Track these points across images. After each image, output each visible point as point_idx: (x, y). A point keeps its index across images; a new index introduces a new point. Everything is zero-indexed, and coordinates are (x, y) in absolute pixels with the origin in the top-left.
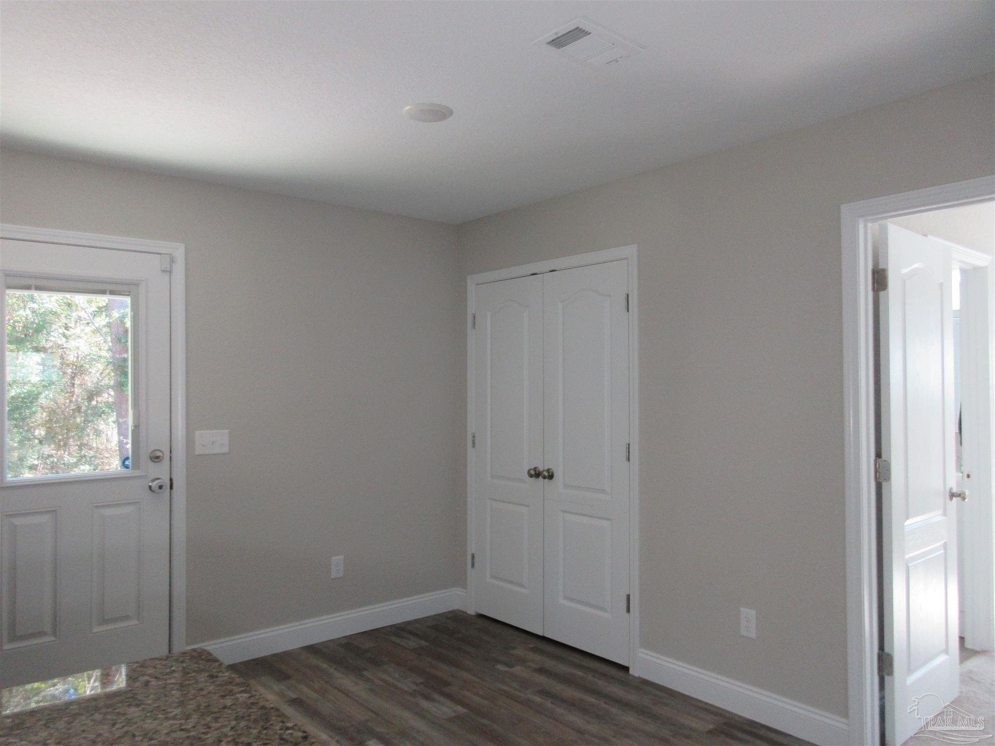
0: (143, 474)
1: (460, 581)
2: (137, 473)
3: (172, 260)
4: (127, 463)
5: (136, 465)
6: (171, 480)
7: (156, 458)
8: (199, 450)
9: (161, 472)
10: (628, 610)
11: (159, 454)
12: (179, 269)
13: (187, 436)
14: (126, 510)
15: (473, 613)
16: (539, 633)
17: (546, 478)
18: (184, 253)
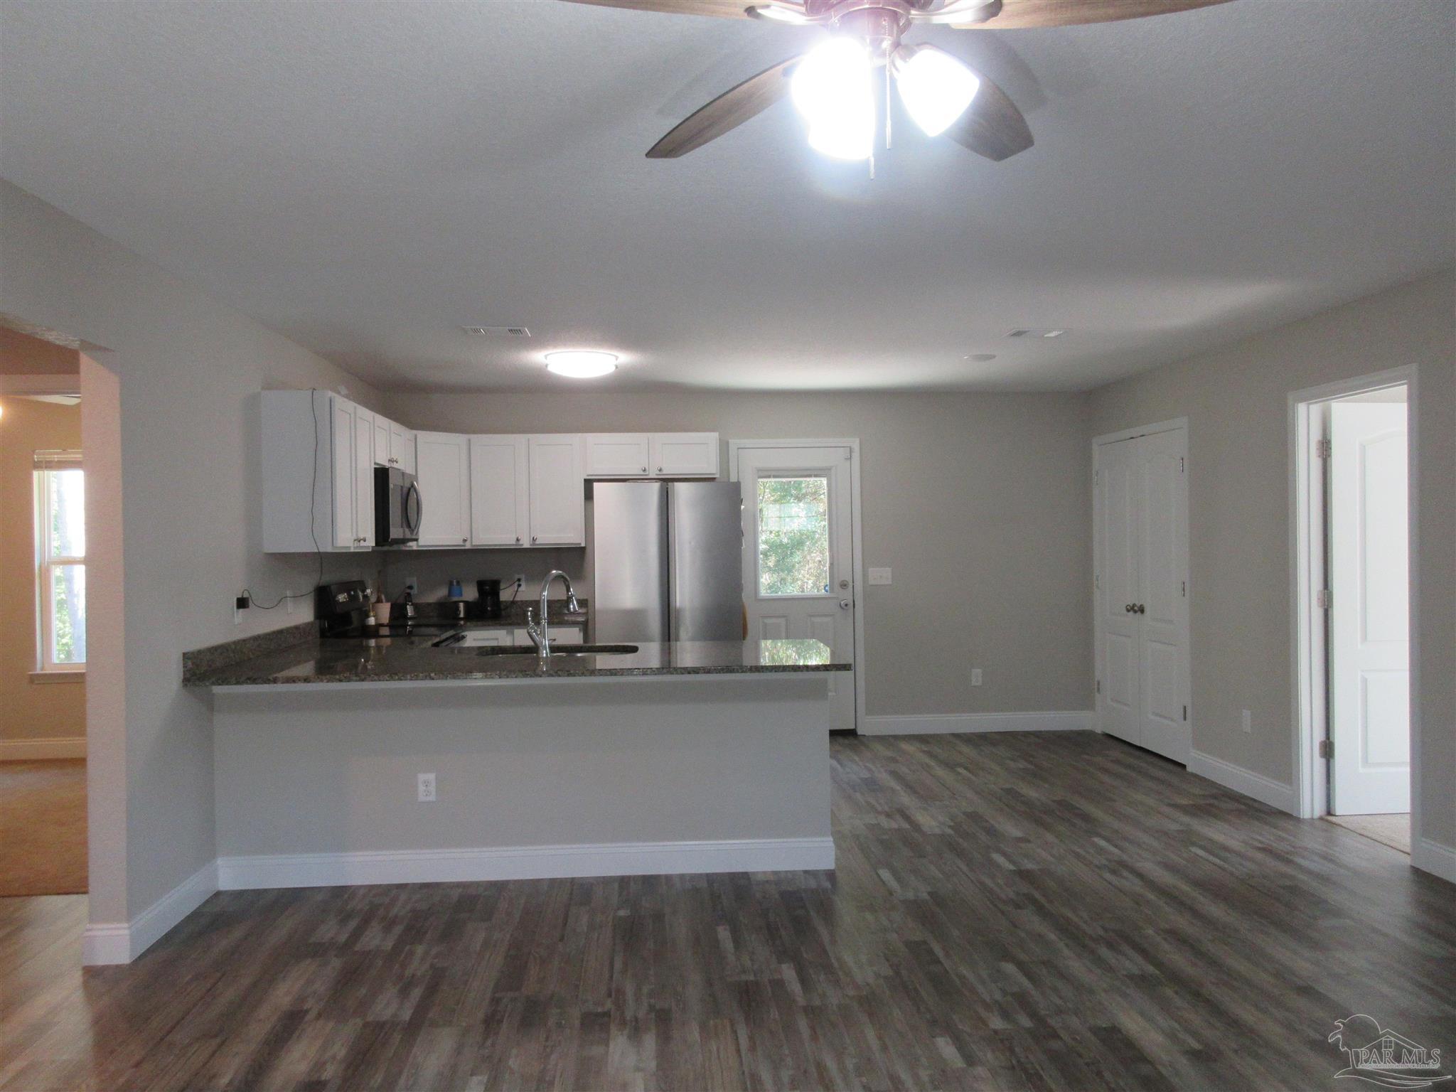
0: (836, 596)
1: (1087, 704)
2: (832, 595)
3: (851, 450)
4: (826, 588)
5: (832, 590)
6: (854, 601)
7: (844, 585)
8: (872, 582)
9: (846, 596)
10: (1185, 719)
11: (845, 583)
12: (856, 456)
13: (863, 571)
14: (825, 619)
15: (1100, 732)
16: (1139, 745)
17: (1139, 613)
18: (859, 445)
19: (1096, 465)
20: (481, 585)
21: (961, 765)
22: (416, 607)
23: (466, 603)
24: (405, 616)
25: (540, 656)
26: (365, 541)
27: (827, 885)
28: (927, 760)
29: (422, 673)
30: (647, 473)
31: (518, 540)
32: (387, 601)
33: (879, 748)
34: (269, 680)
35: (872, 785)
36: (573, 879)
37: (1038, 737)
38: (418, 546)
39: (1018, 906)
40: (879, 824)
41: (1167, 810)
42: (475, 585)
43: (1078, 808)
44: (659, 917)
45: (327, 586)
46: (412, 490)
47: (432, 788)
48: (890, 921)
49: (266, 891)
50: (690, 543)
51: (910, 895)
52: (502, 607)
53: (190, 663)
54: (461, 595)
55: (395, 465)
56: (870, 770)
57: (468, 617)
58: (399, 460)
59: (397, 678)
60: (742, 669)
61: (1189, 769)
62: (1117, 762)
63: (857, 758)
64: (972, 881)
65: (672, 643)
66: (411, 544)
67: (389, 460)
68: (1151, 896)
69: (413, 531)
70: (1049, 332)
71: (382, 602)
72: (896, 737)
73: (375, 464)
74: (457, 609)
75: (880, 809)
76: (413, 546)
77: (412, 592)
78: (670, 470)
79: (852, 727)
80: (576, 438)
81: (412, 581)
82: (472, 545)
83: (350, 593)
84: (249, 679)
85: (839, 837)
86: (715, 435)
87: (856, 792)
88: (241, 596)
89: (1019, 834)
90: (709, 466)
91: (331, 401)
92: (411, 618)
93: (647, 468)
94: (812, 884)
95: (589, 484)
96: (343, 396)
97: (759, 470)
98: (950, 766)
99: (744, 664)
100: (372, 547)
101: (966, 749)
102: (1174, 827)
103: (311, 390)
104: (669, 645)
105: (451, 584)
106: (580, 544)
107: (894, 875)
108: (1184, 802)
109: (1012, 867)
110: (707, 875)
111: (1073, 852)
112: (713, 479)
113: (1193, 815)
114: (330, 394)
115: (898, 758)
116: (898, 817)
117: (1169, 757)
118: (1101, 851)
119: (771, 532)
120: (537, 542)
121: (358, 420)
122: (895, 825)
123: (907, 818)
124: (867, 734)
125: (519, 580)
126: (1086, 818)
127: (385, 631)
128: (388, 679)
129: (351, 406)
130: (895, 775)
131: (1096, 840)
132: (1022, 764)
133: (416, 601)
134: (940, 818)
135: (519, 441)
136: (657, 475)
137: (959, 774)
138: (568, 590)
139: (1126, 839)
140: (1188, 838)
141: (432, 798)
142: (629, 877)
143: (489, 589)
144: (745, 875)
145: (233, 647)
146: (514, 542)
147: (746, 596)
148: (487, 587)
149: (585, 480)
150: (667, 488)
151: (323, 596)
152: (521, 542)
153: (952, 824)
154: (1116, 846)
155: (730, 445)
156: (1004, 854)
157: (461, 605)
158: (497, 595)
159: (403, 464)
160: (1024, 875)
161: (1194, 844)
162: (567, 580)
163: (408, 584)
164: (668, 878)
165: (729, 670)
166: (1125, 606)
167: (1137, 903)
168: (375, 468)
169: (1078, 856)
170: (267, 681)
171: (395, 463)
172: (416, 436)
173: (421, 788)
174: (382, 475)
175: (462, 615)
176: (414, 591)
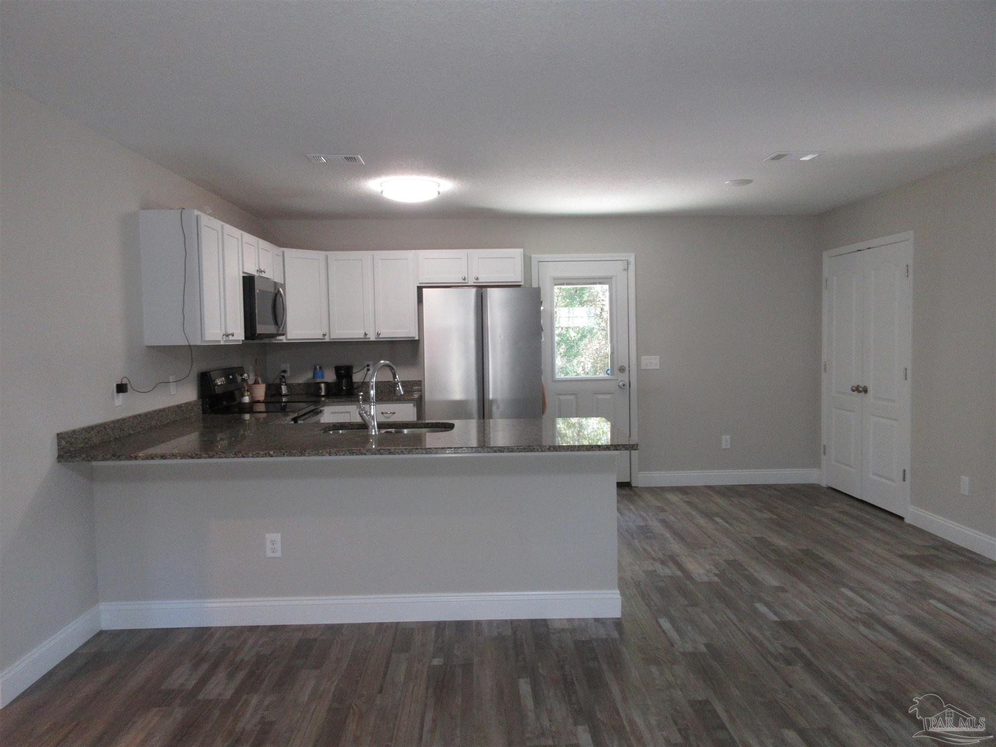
0: (616, 378)
1: (816, 463)
2: (613, 377)
3: (628, 263)
4: (608, 372)
5: (612, 373)
6: (630, 382)
7: (622, 370)
8: (644, 367)
9: (623, 378)
10: (904, 480)
11: (623, 368)
12: (632, 268)
13: (637, 358)
14: (608, 397)
15: (825, 486)
16: (860, 498)
17: (863, 392)
18: (634, 259)
19: (826, 273)
20: (338, 369)
21: (718, 515)
22: (289, 386)
23: (327, 384)
24: (281, 395)
25: (370, 433)
26: (233, 336)
27: (615, 635)
28: (688, 509)
29: (262, 451)
30: (466, 281)
31: (366, 334)
32: (263, 383)
33: (648, 497)
34: (131, 456)
35: (645, 532)
36: (398, 623)
37: (775, 489)
38: (287, 339)
39: (788, 663)
40: (655, 571)
41: (899, 561)
42: (334, 369)
43: (822, 558)
44: (467, 667)
45: (208, 372)
46: (278, 295)
47: (278, 546)
48: (673, 676)
49: (139, 631)
50: (500, 337)
51: (689, 647)
52: (355, 386)
53: (63, 443)
54: (323, 377)
55: (263, 275)
56: (644, 519)
57: (327, 395)
58: (266, 270)
59: (240, 455)
60: (541, 448)
61: (907, 520)
62: (844, 513)
63: (632, 507)
64: (743, 633)
65: (486, 421)
66: (280, 338)
67: (258, 271)
68: (908, 654)
69: (279, 327)
70: (806, 155)
71: (259, 383)
72: (663, 489)
73: (244, 273)
74: (320, 388)
75: (654, 556)
76: (282, 339)
77: (285, 375)
78: (484, 279)
79: (628, 480)
80: (409, 254)
81: (287, 366)
82: (330, 339)
83: (229, 376)
84: (114, 455)
85: (623, 585)
86: (521, 250)
87: (634, 539)
88: (120, 383)
89: (775, 583)
90: (515, 275)
91: (197, 218)
92: (285, 395)
93: (466, 278)
94: (602, 633)
95: (420, 289)
96: (209, 214)
97: (555, 279)
98: (709, 515)
99: (544, 444)
100: (243, 340)
101: (721, 501)
102: (909, 578)
103: (180, 210)
104: (484, 423)
105: (315, 369)
106: (414, 337)
107: (673, 626)
108: (912, 553)
109: (776, 619)
110: (512, 621)
111: (826, 602)
112: (519, 286)
113: (921, 565)
114: (196, 212)
115: (666, 507)
116: (671, 564)
117: (882, 507)
118: (851, 602)
119: (562, 328)
120: (381, 336)
121: (226, 236)
122: (668, 572)
123: (679, 566)
124: (639, 486)
125: (368, 366)
126: (829, 566)
127: (262, 407)
128: (233, 456)
129: (217, 223)
130: (663, 522)
131: (843, 590)
132: (767, 515)
133: (288, 382)
134: (707, 567)
135: (366, 255)
136: (474, 283)
137: (717, 523)
138: (395, 377)
139: (870, 590)
140: (923, 591)
141: (279, 554)
142: (445, 623)
143: (344, 373)
144: (544, 623)
145: (112, 425)
146: (362, 336)
147: (545, 379)
148: (343, 372)
149: (418, 287)
150: (482, 293)
151: (204, 380)
152: (368, 336)
153: (717, 572)
154: (862, 597)
155: (532, 260)
156: (767, 604)
157: (323, 386)
158: (351, 377)
159: (272, 274)
160: (786, 625)
161: (932, 597)
162: (393, 368)
163: (283, 369)
164: (478, 623)
165: (529, 449)
166: (851, 386)
167: (899, 663)
168: (244, 277)
169: (831, 607)
170: (130, 458)
171: (263, 273)
172: (283, 253)
173: (269, 546)
174: (249, 282)
175: (323, 394)
176: (287, 375)
